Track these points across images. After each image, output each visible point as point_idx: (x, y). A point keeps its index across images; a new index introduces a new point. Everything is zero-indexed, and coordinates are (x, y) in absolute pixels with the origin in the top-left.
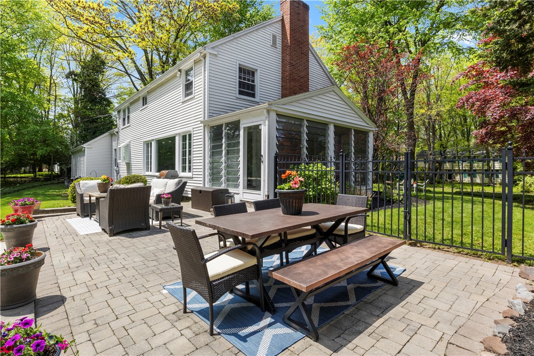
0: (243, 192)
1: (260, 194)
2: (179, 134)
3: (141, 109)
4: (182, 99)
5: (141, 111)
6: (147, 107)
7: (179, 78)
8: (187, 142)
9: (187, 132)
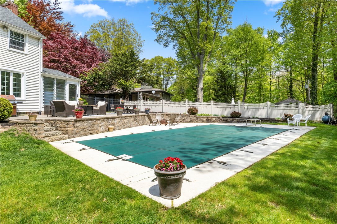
4: (8, 47)
8: (11, 78)
9: (12, 71)
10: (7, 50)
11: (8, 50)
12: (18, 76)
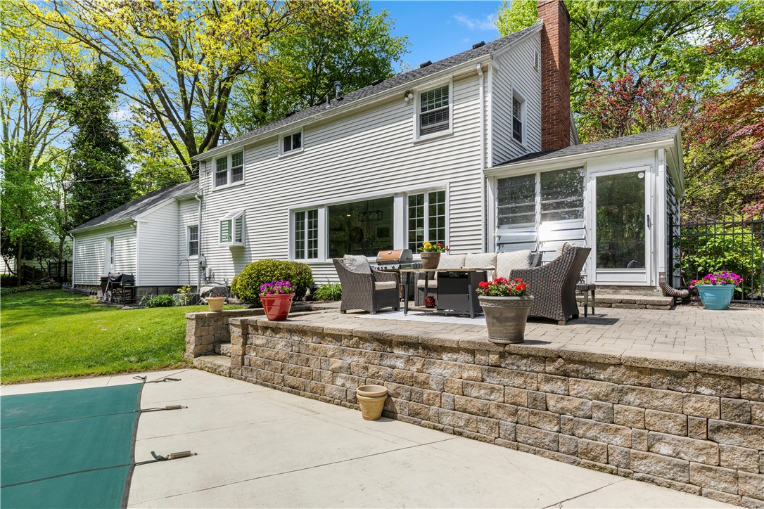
0: (597, 273)
1: (644, 273)
2: (404, 194)
3: (280, 156)
4: (414, 137)
5: (280, 159)
6: (303, 152)
7: (405, 105)
8: (426, 205)
9: (425, 190)
10: (412, 145)
11: (414, 143)
12: (438, 198)
